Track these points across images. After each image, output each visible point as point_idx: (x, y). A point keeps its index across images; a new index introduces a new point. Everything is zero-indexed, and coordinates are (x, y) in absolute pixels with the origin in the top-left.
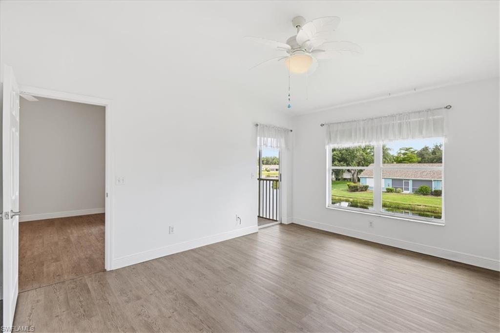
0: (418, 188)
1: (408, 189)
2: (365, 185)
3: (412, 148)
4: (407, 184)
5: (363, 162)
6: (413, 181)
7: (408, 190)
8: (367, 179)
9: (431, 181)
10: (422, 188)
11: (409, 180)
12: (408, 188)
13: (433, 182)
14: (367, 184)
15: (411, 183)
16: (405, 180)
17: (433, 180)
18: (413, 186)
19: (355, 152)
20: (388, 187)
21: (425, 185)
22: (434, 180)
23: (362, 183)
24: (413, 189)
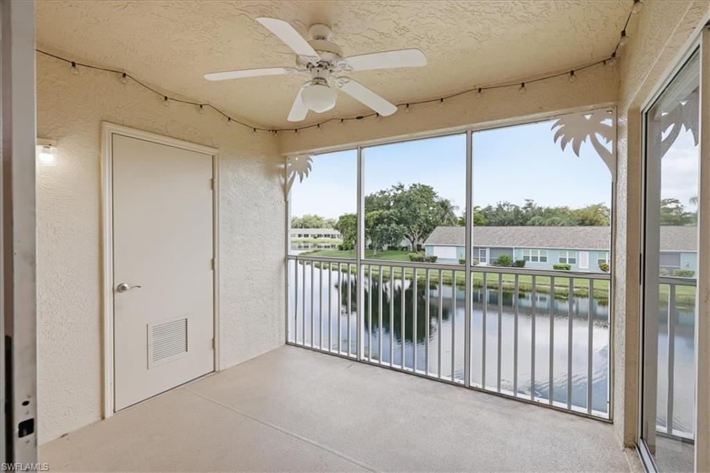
0: (496, 257)
1: (483, 260)
2: (431, 255)
3: (479, 207)
4: (484, 253)
5: (425, 224)
6: (491, 249)
7: (485, 261)
8: (435, 247)
9: (512, 249)
10: (502, 258)
11: (485, 248)
12: (485, 259)
13: (514, 250)
14: (435, 255)
15: (488, 251)
16: (481, 248)
17: (514, 247)
18: (490, 257)
19: (418, 211)
20: (461, 258)
21: (506, 254)
22: (516, 248)
23: (428, 253)
24: (490, 260)
